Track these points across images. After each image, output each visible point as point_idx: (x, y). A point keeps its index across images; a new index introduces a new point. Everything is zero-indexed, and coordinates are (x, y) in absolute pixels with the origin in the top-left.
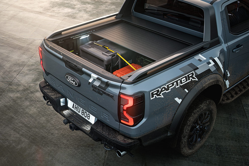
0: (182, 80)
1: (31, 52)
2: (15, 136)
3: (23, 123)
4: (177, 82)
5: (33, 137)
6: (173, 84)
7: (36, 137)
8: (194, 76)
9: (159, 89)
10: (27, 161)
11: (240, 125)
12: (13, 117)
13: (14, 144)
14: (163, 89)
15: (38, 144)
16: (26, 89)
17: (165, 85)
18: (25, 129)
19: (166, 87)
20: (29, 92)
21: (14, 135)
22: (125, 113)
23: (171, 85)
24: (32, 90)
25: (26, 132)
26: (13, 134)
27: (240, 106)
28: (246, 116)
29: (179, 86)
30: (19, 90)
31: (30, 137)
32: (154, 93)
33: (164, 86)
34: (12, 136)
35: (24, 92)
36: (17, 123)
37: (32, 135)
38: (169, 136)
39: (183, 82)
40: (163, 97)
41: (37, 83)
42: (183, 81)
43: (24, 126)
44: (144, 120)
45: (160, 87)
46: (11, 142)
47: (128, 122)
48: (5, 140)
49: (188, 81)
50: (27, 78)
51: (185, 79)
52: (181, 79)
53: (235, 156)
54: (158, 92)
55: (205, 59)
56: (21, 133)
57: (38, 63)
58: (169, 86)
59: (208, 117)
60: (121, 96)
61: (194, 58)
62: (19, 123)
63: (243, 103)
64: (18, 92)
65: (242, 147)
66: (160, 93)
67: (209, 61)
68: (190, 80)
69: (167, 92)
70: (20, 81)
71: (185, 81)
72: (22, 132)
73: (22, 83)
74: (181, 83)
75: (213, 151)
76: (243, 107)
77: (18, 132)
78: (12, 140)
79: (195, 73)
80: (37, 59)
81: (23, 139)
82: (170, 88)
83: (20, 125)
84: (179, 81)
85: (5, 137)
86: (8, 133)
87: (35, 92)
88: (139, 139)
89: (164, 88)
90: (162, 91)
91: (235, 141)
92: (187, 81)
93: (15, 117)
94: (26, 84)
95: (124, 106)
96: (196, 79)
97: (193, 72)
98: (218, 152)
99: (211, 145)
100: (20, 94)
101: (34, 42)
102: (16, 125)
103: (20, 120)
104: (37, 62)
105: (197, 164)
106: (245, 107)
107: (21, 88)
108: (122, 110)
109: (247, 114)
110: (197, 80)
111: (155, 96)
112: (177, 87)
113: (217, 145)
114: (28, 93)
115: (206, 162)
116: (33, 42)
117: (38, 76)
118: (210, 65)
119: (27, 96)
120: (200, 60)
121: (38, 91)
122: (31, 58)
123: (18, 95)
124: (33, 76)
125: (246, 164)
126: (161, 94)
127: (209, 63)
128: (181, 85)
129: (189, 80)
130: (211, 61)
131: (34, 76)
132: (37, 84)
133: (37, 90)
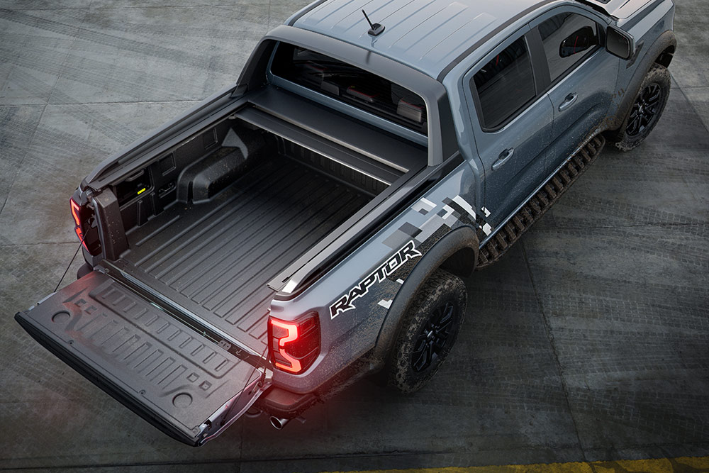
0: (390, 264)
1: (15, 148)
2: (32, 388)
3: (44, 354)
4: (380, 272)
5: (74, 388)
6: (372, 278)
7: (81, 386)
8: (413, 249)
9: (346, 296)
10: (74, 446)
11: (519, 305)
12: (15, 342)
13: (34, 410)
14: (354, 293)
15: (89, 403)
16: (29, 260)
17: (356, 284)
18: (52, 369)
19: (360, 288)
20: (37, 269)
21: (30, 386)
22: (282, 352)
23: (369, 280)
24: (43, 263)
25: (56, 377)
26: (28, 385)
27: (520, 257)
28: (532, 281)
29: (385, 277)
30: (12, 266)
31: (67, 389)
32: (337, 306)
33: (356, 287)
34: (26, 390)
35: (25, 270)
36: (29, 356)
37: (70, 383)
38: (373, 370)
39: (391, 267)
40: (354, 307)
41: (50, 241)
42: (392, 265)
43: (46, 361)
44: (320, 358)
45: (346, 292)
46: (27, 404)
47: (291, 366)
48: (13, 402)
49: (402, 263)
50: (24, 229)
51: (395, 260)
52: (388, 262)
53: (509, 382)
54: (343, 303)
55: (434, 205)
56: (45, 380)
57: (39, 180)
58: (365, 284)
59: (448, 310)
60: (274, 322)
61: (410, 209)
62: (34, 356)
63: (526, 248)
64: (11, 270)
65: (522, 358)
66: (349, 303)
67: (444, 208)
68: (407, 259)
69: (361, 296)
70: (7, 240)
71: (396, 264)
72: (46, 378)
73: (14, 242)
74: (389, 270)
75: (464, 375)
76: (526, 260)
77: (38, 378)
78: (28, 401)
79: (416, 242)
80: (35, 168)
81: (53, 395)
82: (367, 288)
83: (38, 359)
84: (384, 268)
85: (9, 393)
86: (13, 383)
87: (51, 266)
88: (315, 393)
89: (356, 290)
90: (351, 297)
91: (510, 345)
92: (399, 263)
93: (19, 339)
94: (26, 246)
95: (279, 339)
96: (416, 253)
97: (412, 241)
98: (475, 375)
99: (460, 362)
100: (18, 276)
101: (16, 114)
102: (28, 362)
103: (34, 349)
104: (37, 177)
105: (433, 409)
106: (530, 259)
107: (15, 260)
108: (275, 348)
109: (534, 277)
110: (420, 254)
111: (340, 311)
112: (380, 281)
113: (473, 360)
114: (35, 272)
115: (451, 401)
116: (14, 115)
117: (50, 218)
118: (445, 217)
119: (36, 280)
120: (423, 212)
121: (59, 263)
122: (19, 167)
123: (13, 279)
124: (37, 222)
125: (530, 397)
126: (350, 305)
127: (443, 212)
128: (388, 275)
129: (404, 259)
130: (447, 207)
131: (41, 222)
132: (51, 243)
133: (56, 261)
